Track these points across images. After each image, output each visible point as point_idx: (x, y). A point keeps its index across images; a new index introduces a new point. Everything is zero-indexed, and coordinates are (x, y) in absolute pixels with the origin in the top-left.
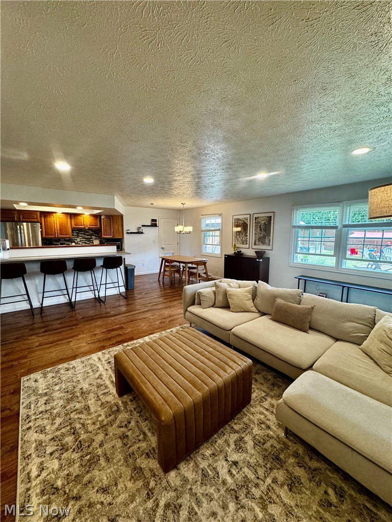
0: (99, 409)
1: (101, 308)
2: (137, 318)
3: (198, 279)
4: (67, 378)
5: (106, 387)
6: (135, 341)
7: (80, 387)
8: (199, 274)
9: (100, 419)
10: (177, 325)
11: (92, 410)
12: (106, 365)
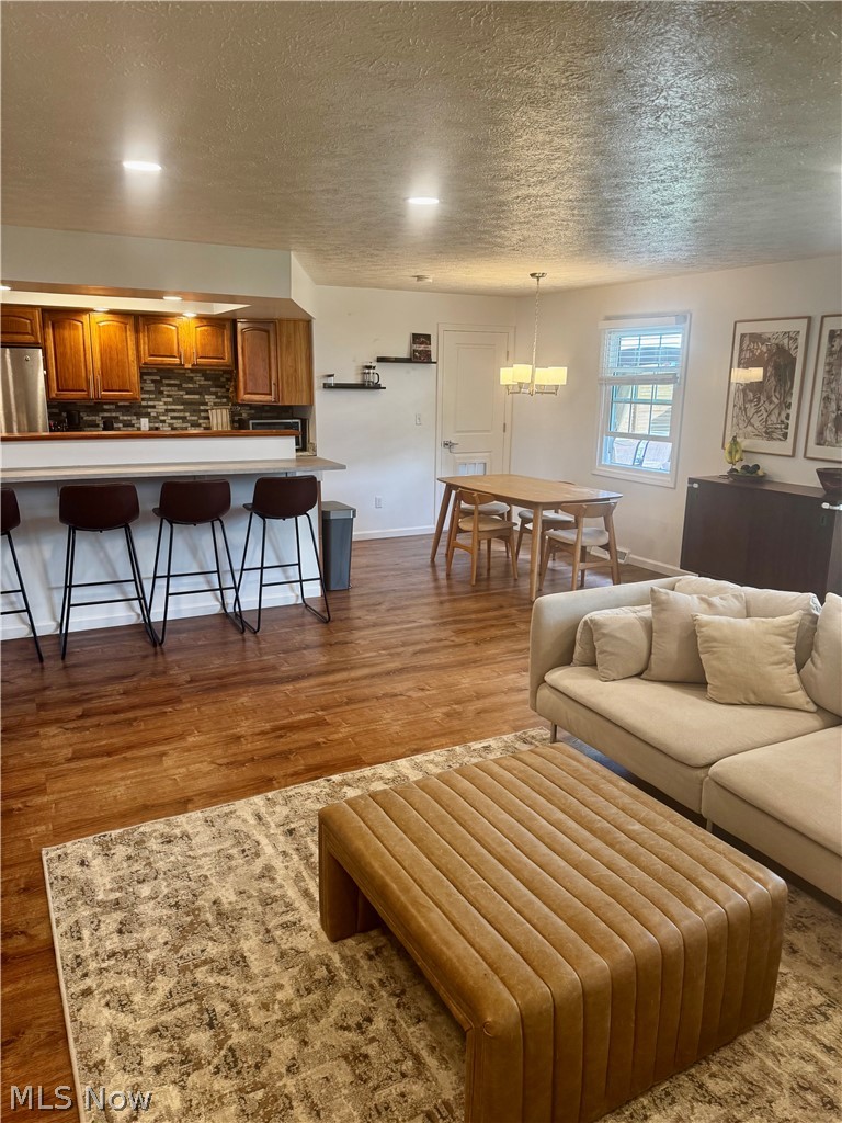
0: (275, 968)
1: (244, 649)
2: (367, 691)
3: (580, 566)
4: (170, 866)
5: (290, 907)
6: (367, 772)
7: (210, 895)
8: (584, 548)
9: (280, 996)
10: (505, 728)
11: (256, 967)
12: (282, 838)
